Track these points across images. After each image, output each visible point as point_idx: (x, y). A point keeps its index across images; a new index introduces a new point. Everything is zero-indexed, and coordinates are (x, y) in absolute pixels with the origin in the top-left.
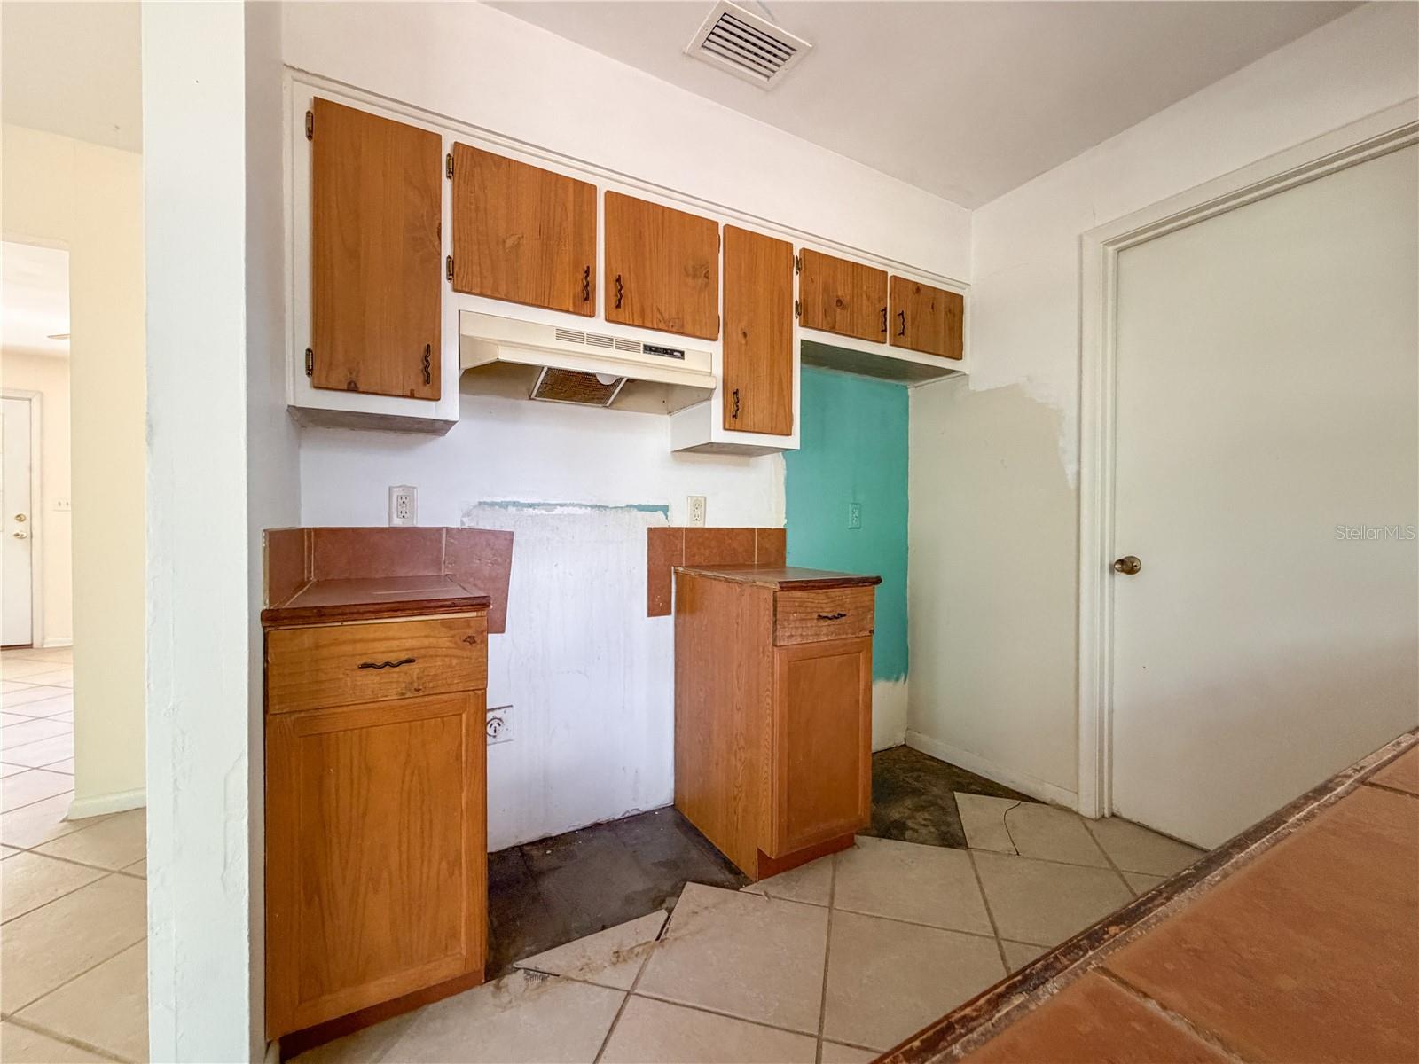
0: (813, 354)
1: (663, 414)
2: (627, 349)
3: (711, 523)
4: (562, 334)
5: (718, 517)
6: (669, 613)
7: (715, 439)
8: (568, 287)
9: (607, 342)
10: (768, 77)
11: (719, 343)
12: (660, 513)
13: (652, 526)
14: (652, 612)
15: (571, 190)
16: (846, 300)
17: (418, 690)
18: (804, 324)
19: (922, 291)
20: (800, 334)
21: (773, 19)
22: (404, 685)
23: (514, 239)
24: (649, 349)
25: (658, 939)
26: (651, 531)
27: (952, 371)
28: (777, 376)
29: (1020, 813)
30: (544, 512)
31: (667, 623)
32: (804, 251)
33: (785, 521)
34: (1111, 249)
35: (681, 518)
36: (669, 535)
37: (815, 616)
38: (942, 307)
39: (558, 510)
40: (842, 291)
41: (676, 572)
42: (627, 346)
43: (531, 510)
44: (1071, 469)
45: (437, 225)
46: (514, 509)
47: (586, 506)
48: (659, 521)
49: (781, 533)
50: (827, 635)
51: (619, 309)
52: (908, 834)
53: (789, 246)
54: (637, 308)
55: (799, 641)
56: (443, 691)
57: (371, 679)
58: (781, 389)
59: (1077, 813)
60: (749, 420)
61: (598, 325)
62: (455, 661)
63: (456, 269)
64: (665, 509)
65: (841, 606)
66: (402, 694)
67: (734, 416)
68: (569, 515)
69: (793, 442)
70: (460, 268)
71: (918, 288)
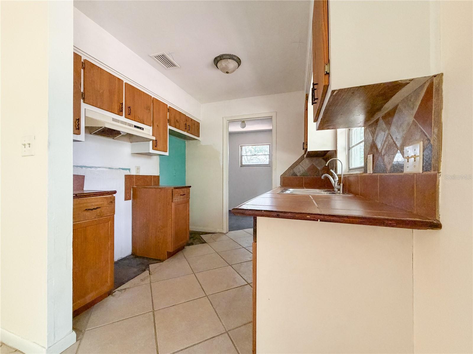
0: (172, 133)
1: (129, 142)
2: (130, 126)
3: (141, 173)
4: (114, 120)
5: (143, 172)
6: (130, 199)
7: (150, 152)
8: (116, 108)
9: (125, 123)
10: (167, 67)
11: (152, 127)
12: (128, 171)
13: (126, 174)
14: (126, 199)
15: (117, 81)
16: (178, 121)
17: (99, 216)
18: (170, 125)
19: (192, 121)
20: (169, 127)
21: (173, 59)
22: (95, 215)
23: (102, 91)
24: (135, 126)
25: (150, 274)
26: (126, 176)
27: (197, 140)
28: (164, 138)
29: (213, 235)
30: (94, 169)
31: (130, 202)
32: (169, 107)
33: (159, 174)
34: (228, 121)
35: (133, 173)
36: (131, 177)
37: (180, 195)
38: (196, 124)
39: (99, 169)
40: (178, 118)
41: (133, 188)
42: (130, 125)
43: (90, 169)
44: (221, 164)
45: (80, 83)
46: (85, 168)
47: (107, 168)
48: (127, 173)
49: (158, 177)
50: (182, 199)
51: (129, 115)
52: (194, 244)
53: (167, 105)
54: (133, 115)
55: (177, 200)
56: (106, 216)
57: (88, 213)
58: (165, 141)
59: (223, 233)
60: (158, 147)
61: (123, 118)
62: (107, 208)
63: (85, 97)
64: (129, 170)
65: (184, 192)
66: (95, 217)
67: (155, 147)
68: (102, 171)
69: (167, 154)
70: (87, 97)
71: (192, 120)
